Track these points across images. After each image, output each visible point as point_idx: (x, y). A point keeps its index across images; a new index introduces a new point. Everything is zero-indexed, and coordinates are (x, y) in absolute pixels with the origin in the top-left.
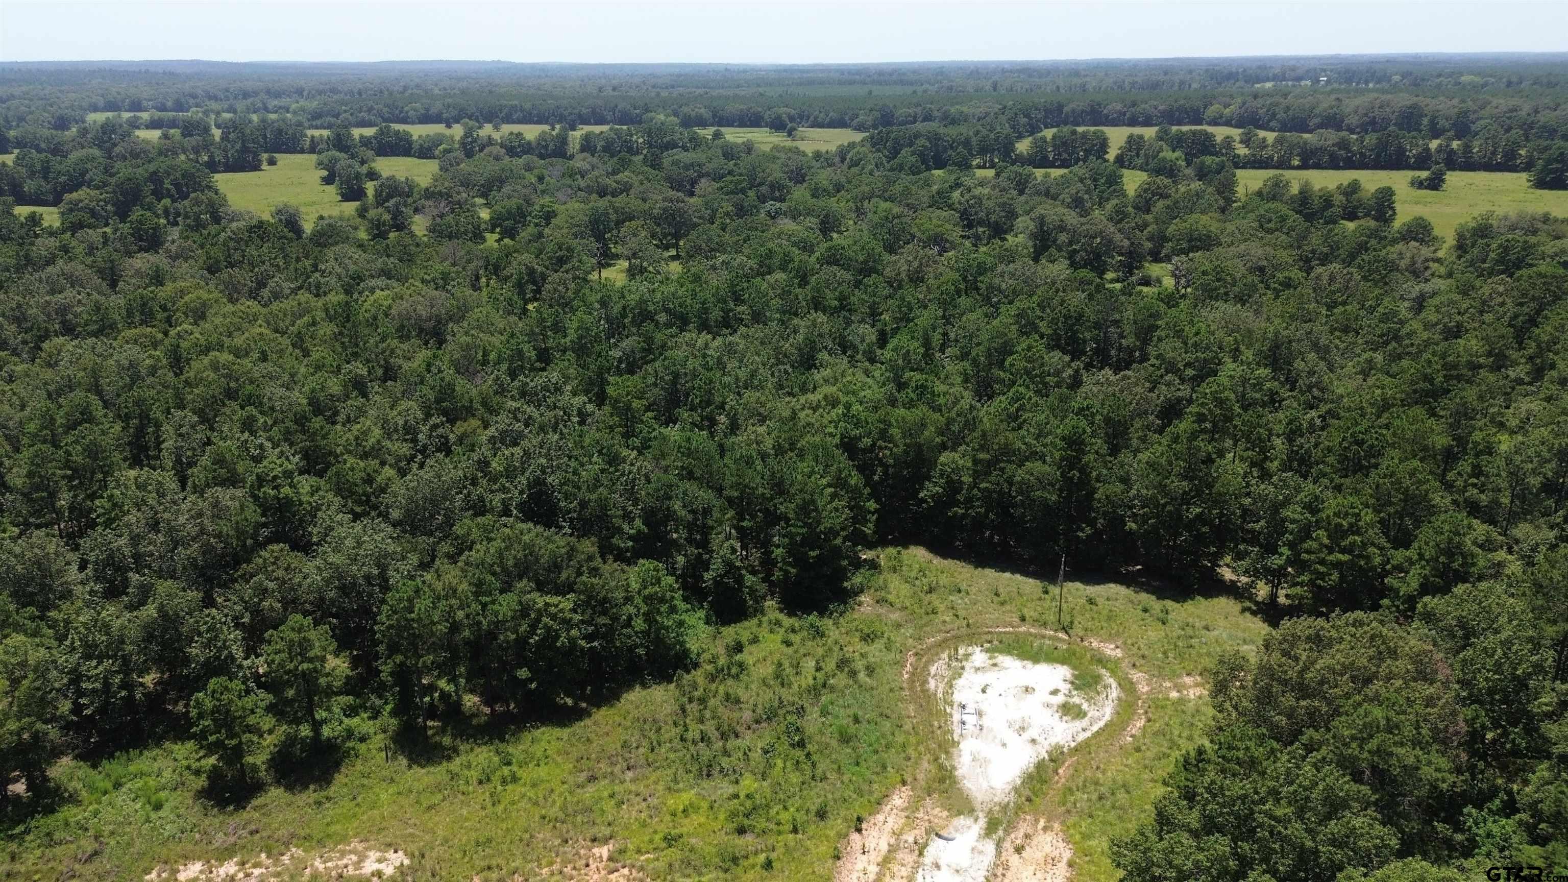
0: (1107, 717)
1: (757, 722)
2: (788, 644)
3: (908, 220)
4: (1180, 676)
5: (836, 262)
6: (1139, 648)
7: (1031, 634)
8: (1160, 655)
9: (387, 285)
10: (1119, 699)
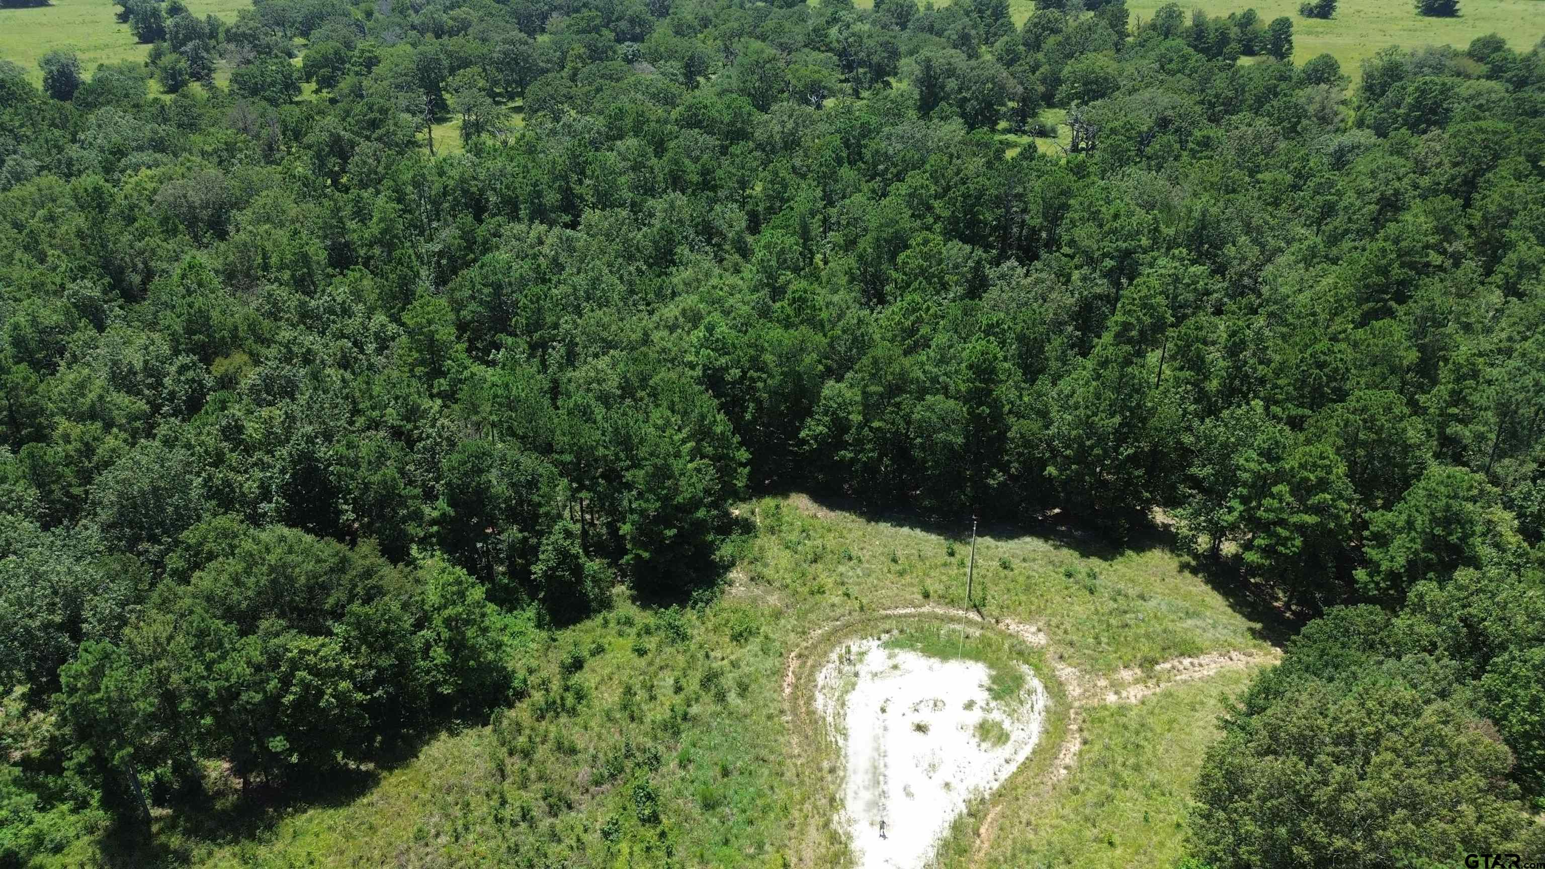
0: (1035, 740)
1: (597, 783)
2: (641, 652)
3: (781, 64)
4: (1115, 670)
5: (698, 124)
6: (1066, 632)
7: (936, 617)
8: (1091, 640)
9: (156, 160)
10: (1047, 709)
